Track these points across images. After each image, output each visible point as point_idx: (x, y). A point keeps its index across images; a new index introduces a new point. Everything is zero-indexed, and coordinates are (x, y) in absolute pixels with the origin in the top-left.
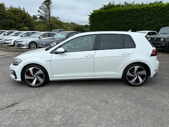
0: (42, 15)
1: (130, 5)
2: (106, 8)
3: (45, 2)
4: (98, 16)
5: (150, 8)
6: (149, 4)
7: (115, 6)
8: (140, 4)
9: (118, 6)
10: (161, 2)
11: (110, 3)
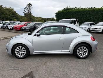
1: (78, 9)
2: (65, 10)
3: (28, 5)
4: (61, 14)
5: (90, 11)
6: (88, 8)
7: (70, 9)
8: (84, 8)
9: (72, 9)
10: (94, 7)
11: (67, 7)
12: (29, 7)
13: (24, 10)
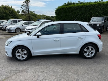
0: (23, 10)
1: (82, 3)
2: (66, 5)
3: (25, 1)
4: (61, 10)
5: (95, 5)
6: (94, 2)
7: (72, 4)
8: (89, 2)
9: (74, 3)
10: (102, 1)
11: (69, 2)
12: (27, 4)
13: (21, 7)
